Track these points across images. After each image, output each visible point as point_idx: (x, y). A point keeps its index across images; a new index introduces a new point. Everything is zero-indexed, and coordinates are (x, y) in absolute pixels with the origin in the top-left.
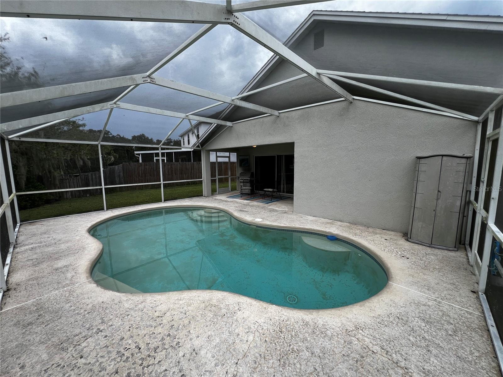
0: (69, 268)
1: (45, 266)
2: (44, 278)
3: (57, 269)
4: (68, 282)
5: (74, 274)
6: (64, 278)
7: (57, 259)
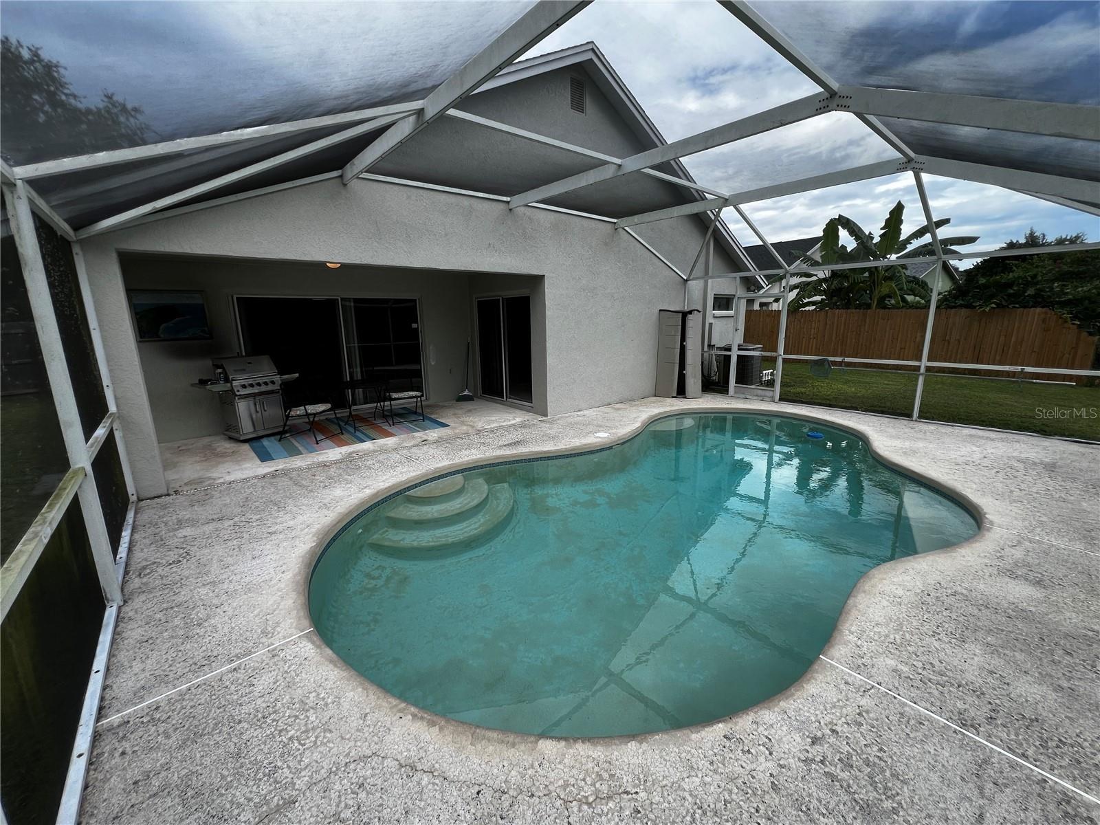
0: (1009, 567)
1: (1068, 614)
2: (1076, 581)
3: (1039, 583)
4: (1027, 544)
5: (1008, 550)
6: (1030, 554)
7: (1025, 615)
